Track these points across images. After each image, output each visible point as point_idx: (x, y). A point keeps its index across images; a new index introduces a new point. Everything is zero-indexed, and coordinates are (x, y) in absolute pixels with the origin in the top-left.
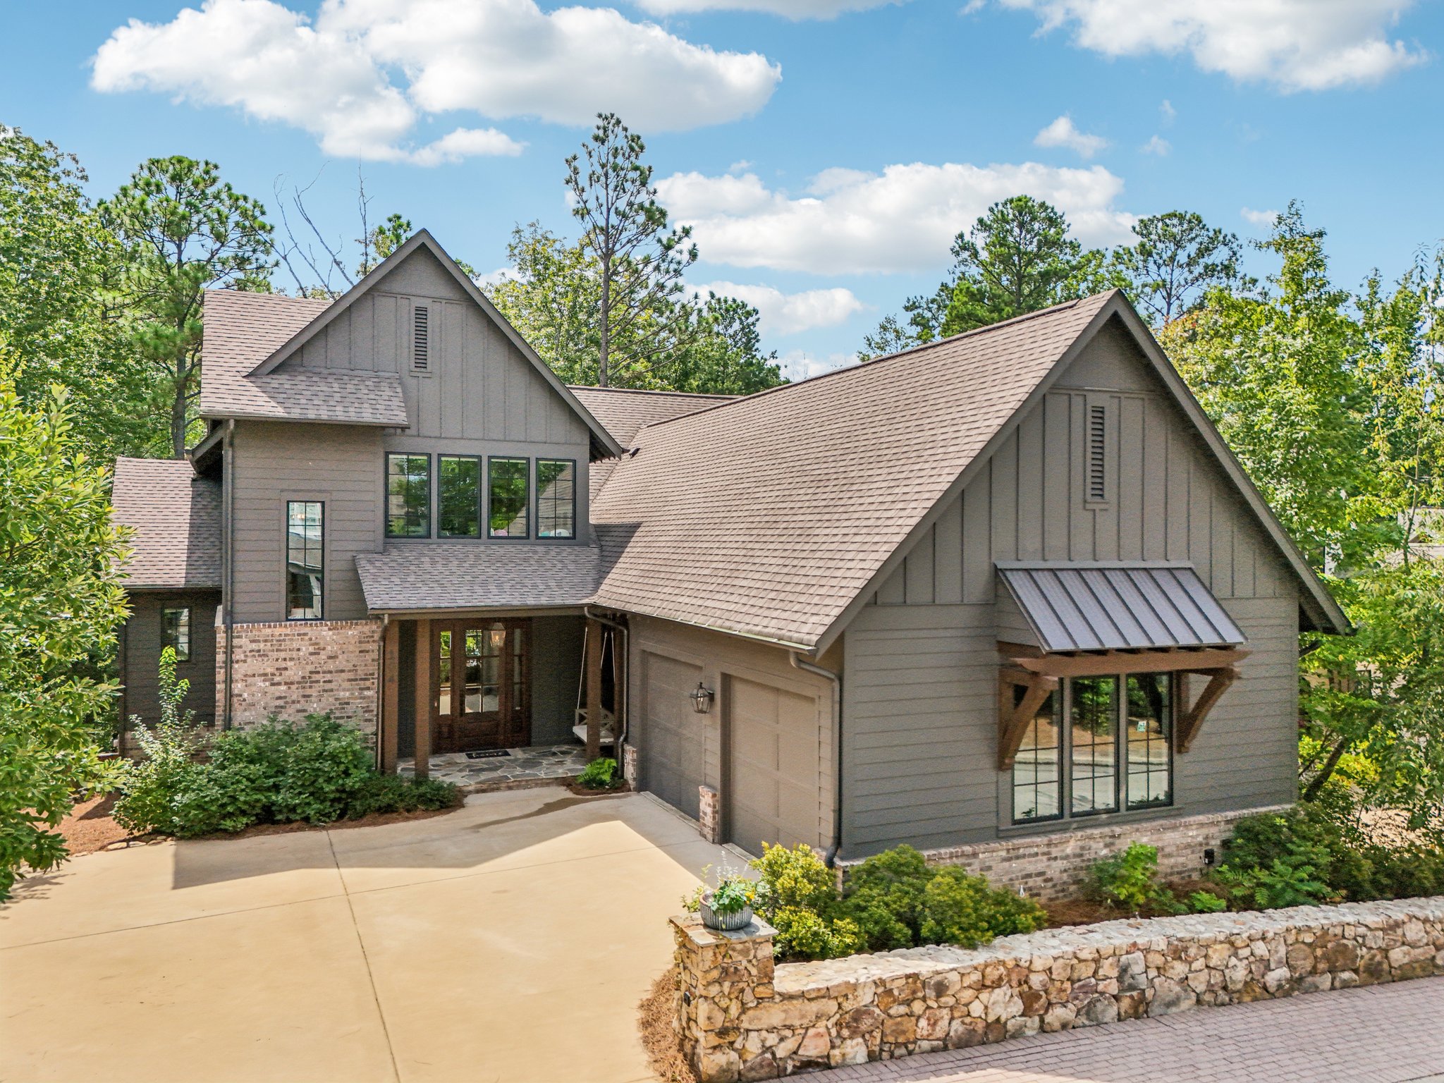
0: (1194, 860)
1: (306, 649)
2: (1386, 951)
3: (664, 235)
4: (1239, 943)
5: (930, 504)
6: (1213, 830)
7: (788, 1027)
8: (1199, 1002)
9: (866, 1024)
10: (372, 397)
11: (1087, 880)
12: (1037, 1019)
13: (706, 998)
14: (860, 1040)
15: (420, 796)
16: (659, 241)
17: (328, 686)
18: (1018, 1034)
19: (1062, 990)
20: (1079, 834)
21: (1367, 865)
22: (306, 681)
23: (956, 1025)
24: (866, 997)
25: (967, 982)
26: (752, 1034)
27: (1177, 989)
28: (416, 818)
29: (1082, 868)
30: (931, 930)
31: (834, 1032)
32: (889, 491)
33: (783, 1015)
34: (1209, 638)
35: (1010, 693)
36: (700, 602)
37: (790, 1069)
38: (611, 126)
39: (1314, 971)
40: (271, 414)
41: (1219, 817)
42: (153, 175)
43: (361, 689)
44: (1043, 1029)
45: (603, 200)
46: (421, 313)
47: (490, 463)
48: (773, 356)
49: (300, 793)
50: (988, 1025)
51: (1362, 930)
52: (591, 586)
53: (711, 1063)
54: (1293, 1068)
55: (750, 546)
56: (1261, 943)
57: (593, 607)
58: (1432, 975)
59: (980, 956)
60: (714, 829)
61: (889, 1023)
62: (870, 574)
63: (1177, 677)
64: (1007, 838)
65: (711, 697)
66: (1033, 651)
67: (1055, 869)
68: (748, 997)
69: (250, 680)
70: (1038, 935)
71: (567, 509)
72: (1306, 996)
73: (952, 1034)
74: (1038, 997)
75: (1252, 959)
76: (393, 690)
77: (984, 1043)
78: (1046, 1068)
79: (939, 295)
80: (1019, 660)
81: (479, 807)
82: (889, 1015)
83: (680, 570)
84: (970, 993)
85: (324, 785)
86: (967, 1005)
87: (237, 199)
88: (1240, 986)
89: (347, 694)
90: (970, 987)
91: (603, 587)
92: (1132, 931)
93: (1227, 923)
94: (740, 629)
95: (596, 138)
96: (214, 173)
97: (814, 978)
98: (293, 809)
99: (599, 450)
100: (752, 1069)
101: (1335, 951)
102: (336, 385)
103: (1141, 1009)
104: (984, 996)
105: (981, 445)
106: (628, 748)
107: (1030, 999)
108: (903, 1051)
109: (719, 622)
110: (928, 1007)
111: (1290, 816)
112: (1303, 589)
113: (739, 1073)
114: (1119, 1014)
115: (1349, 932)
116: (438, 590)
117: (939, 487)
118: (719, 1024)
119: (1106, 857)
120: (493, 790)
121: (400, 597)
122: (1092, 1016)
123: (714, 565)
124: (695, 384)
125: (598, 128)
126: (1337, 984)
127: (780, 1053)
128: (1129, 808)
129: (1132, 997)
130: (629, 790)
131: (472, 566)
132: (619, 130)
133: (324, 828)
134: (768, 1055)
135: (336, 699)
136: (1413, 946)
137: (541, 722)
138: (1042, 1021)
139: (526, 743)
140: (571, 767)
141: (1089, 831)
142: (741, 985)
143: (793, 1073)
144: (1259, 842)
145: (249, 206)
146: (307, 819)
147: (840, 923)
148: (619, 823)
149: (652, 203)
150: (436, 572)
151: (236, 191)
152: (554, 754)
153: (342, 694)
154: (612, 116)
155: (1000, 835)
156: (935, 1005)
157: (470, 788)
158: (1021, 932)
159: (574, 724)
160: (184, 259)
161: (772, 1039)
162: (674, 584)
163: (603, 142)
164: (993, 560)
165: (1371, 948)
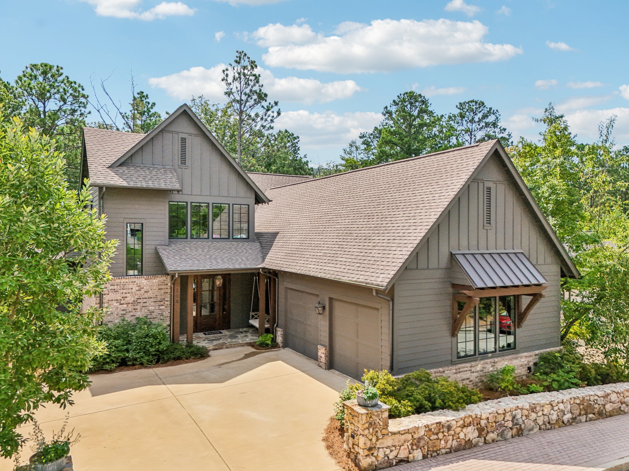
0: (523, 371)
1: (135, 288)
2: (604, 405)
3: (265, 104)
4: (554, 405)
5: (429, 227)
6: (531, 359)
7: (394, 446)
8: (540, 429)
9: (422, 443)
10: (163, 177)
11: (485, 380)
12: (483, 438)
13: (363, 435)
14: (420, 450)
15: (192, 352)
16: (263, 107)
17: (145, 305)
18: (476, 445)
19: (492, 426)
20: (482, 362)
21: (593, 371)
22: (135, 303)
23: (455, 442)
24: (422, 432)
25: (459, 424)
26: (381, 450)
27: (533, 424)
28: (191, 362)
29: (483, 376)
30: (440, 404)
31: (410, 447)
32: (407, 221)
33: (392, 441)
34: (534, 282)
35: (456, 305)
36: (321, 267)
37: (394, 463)
38: (242, 57)
39: (580, 415)
40: (121, 185)
41: (532, 353)
42: (33, 71)
43: (159, 306)
44: (485, 442)
45: (239, 89)
46: (183, 140)
47: (213, 206)
48: (305, 157)
49: (139, 353)
50: (466, 442)
51: (596, 397)
52: (261, 260)
53: (365, 462)
54: (584, 454)
55: (340, 243)
56: (561, 404)
57: (263, 269)
58: (620, 414)
59: (462, 414)
60: (325, 364)
61: (430, 442)
62: (406, 257)
63: (517, 298)
64: (455, 364)
65: (324, 308)
66: (469, 288)
67: (474, 377)
68: (379, 434)
69: (110, 302)
70: (481, 404)
71: (245, 226)
72: (578, 425)
73: (453, 446)
74: (484, 429)
75: (558, 411)
76: (178, 306)
77: (464, 449)
78: (492, 458)
79: (374, 132)
80: (465, 292)
81: (217, 357)
82: (430, 440)
83: (306, 253)
84: (460, 429)
85: (150, 349)
86: (458, 434)
87: (71, 83)
88: (554, 422)
89: (153, 308)
90: (459, 427)
91: (266, 260)
92: (515, 401)
93: (548, 397)
94: (345, 279)
95: (236, 61)
96: (61, 71)
97: (401, 425)
98: (136, 359)
99: (259, 200)
100: (380, 464)
101: (587, 406)
102: (147, 172)
103: (520, 433)
104: (464, 430)
105: (447, 203)
106: (278, 329)
107: (481, 430)
108: (435, 454)
109: (333, 276)
110: (444, 436)
111: (559, 352)
112: (563, 261)
113: (376, 466)
114: (512, 435)
115: (592, 398)
116: (196, 262)
117: (431, 220)
118: (368, 446)
119: (492, 371)
120: (220, 349)
121: (181, 265)
122: (503, 436)
123: (324, 251)
124: (274, 168)
125: (237, 57)
126: (588, 419)
127: (391, 457)
128: (500, 351)
129: (517, 428)
130: (280, 347)
131: (208, 251)
132: (246, 58)
133: (150, 367)
134: (386, 458)
135: (148, 310)
136: (613, 403)
137: (234, 319)
138: (485, 439)
139: (228, 328)
140: (250, 338)
141: (486, 361)
142: (377, 429)
143: (396, 465)
144: (549, 363)
145: (76, 86)
146: (142, 364)
147: (404, 402)
148: (280, 362)
149: (260, 90)
150: (193, 254)
151: (71, 80)
152: (241, 332)
153: (151, 308)
154: (243, 52)
155: (452, 363)
156: (447, 435)
157: (210, 348)
158: (473, 403)
159: (249, 319)
160: (47, 110)
161: (388, 451)
162: (304, 259)
163: (239, 63)
164: (450, 250)
165: (599, 404)
